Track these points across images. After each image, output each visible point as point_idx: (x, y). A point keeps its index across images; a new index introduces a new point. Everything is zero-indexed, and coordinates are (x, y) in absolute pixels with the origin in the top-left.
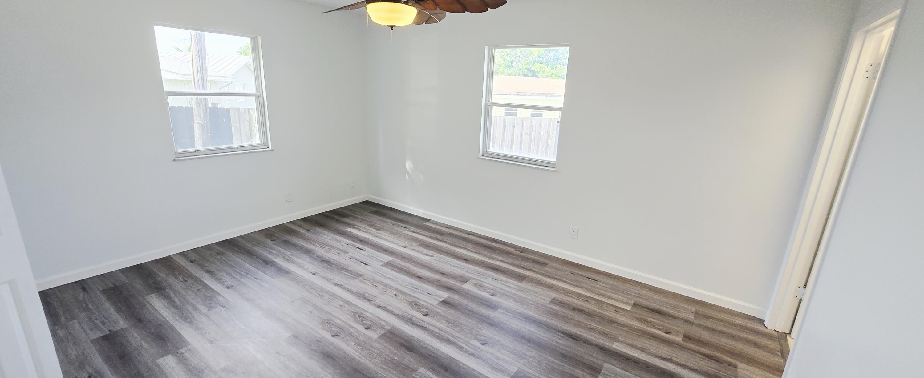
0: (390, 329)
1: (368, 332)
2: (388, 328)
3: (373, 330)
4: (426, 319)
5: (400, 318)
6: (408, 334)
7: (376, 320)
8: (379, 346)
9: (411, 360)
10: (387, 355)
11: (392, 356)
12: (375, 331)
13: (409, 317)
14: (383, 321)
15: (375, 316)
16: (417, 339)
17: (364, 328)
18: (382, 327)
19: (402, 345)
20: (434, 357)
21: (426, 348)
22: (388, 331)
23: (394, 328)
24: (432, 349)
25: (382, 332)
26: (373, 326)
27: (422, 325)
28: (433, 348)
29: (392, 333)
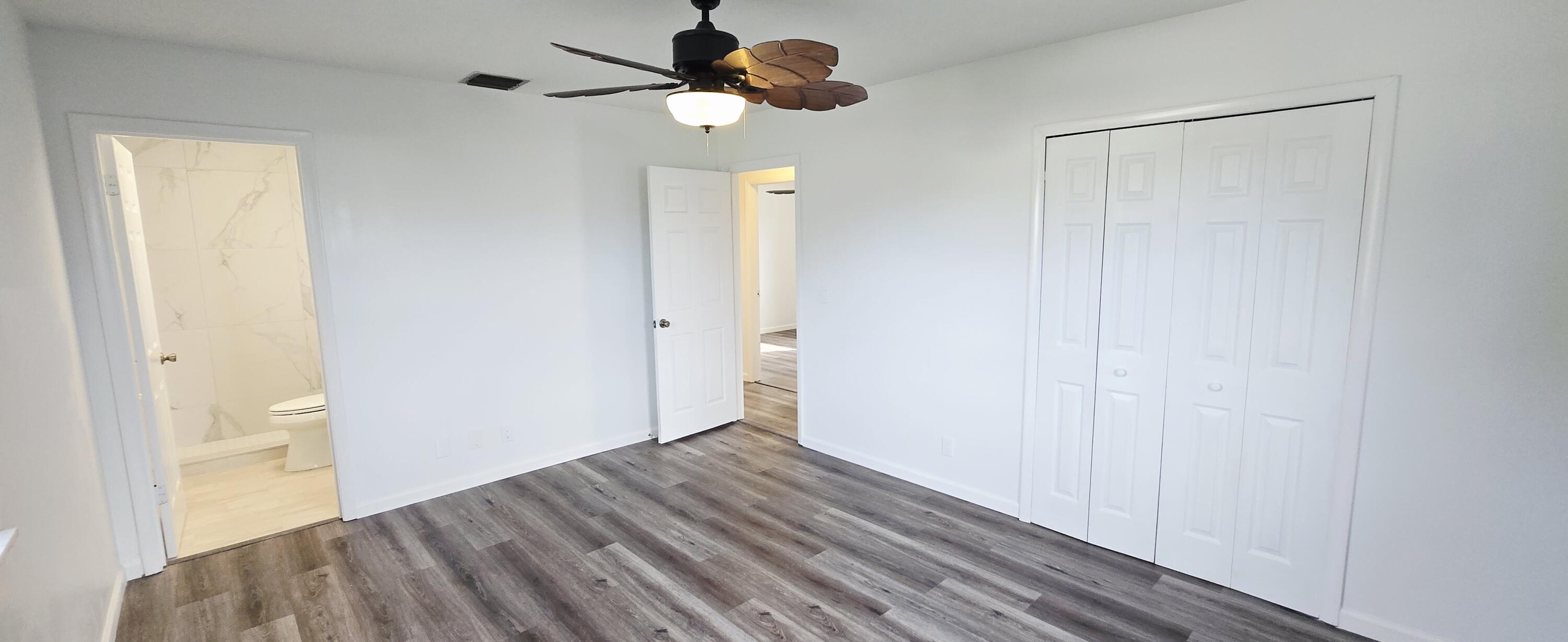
0: (730, 610)
1: (765, 608)
2: (732, 613)
3: (757, 611)
4: (664, 624)
5: (709, 629)
6: (703, 600)
7: (751, 626)
8: (749, 588)
9: (709, 570)
10: (739, 577)
11: (733, 576)
12: (754, 608)
13: (692, 630)
14: (738, 626)
15: (752, 635)
16: (692, 593)
17: (771, 615)
18: (742, 614)
19: (717, 587)
20: (680, 571)
21: (684, 580)
22: (733, 607)
23: (722, 612)
24: (677, 578)
25: (742, 607)
26: (757, 617)
27: (677, 613)
28: (675, 581)
29: (728, 604)
